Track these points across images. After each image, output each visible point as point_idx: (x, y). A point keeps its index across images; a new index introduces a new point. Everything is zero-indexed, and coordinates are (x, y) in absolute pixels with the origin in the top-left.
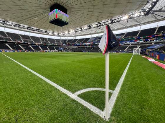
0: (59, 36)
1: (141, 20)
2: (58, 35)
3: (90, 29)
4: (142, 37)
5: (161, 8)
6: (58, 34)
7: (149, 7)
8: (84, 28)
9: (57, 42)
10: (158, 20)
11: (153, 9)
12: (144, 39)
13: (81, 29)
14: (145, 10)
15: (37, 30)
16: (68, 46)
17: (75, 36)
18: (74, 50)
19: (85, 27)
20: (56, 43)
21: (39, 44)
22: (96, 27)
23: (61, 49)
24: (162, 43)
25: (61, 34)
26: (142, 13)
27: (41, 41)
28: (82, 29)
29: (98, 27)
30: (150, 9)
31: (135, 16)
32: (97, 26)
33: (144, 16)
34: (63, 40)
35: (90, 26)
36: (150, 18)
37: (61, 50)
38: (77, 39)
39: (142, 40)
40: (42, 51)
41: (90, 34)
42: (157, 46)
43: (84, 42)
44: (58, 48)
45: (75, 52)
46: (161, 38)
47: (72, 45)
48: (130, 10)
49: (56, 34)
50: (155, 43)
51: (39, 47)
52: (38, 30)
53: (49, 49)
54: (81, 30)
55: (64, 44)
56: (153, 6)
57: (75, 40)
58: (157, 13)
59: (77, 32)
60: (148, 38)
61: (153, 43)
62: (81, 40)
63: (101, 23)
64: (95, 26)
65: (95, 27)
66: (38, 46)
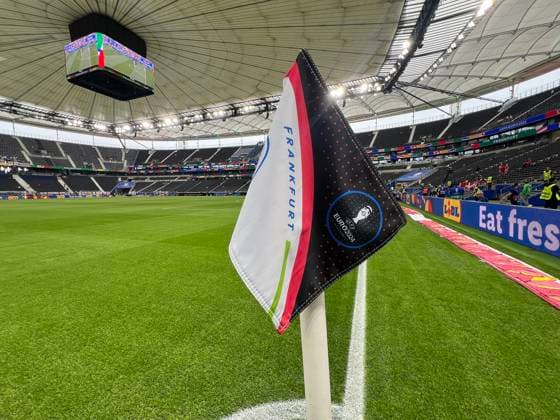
0: (115, 135)
1: (375, 102)
2: (112, 132)
3: (235, 118)
4: (383, 150)
5: (415, 77)
6: (112, 128)
7: (391, 72)
8: (215, 114)
9: (107, 158)
10: (413, 109)
11: (400, 79)
12: (387, 154)
13: (204, 115)
14: (383, 78)
15: (5, 104)
16: (156, 174)
17: (184, 139)
18: (181, 190)
19: (219, 111)
20: (101, 161)
21: (16, 163)
22: (254, 113)
23: (126, 185)
24: (426, 165)
25: (124, 128)
26: (377, 84)
27: (26, 154)
28: (209, 114)
29: (260, 112)
30: (395, 77)
31: (362, 92)
32: (257, 108)
33: (382, 93)
34: (131, 150)
35: (236, 109)
36: (394, 100)
37: (125, 191)
38: (191, 151)
39: (382, 159)
40: (30, 197)
41: (237, 135)
42: (418, 176)
43: (217, 160)
44: (109, 181)
45: (183, 195)
46: (425, 154)
47: (172, 171)
48: (348, 73)
49: (101, 127)
50: (413, 166)
51: (17, 178)
52: (12, 107)
53: (66, 187)
54: (205, 119)
55: (136, 165)
56: (400, 71)
57: (183, 153)
58: (409, 89)
59: (188, 123)
60: (395, 152)
61: (409, 168)
62: (205, 153)
63: (270, 103)
64: (252, 108)
65: (251, 113)
66: (9, 175)
